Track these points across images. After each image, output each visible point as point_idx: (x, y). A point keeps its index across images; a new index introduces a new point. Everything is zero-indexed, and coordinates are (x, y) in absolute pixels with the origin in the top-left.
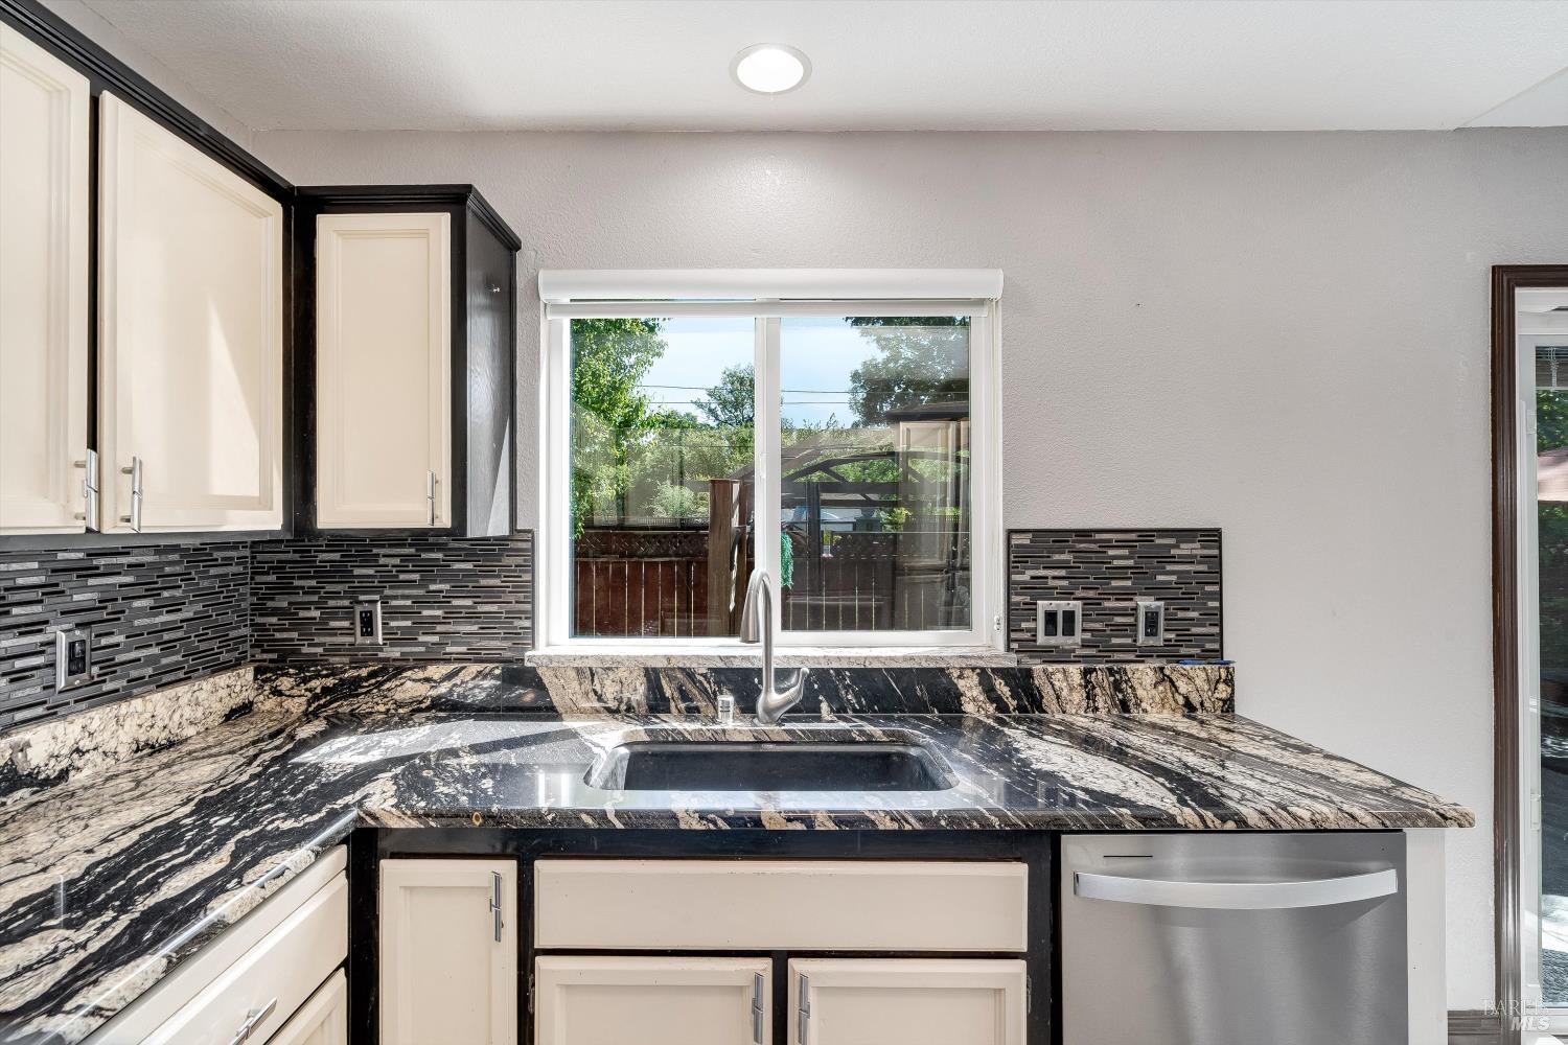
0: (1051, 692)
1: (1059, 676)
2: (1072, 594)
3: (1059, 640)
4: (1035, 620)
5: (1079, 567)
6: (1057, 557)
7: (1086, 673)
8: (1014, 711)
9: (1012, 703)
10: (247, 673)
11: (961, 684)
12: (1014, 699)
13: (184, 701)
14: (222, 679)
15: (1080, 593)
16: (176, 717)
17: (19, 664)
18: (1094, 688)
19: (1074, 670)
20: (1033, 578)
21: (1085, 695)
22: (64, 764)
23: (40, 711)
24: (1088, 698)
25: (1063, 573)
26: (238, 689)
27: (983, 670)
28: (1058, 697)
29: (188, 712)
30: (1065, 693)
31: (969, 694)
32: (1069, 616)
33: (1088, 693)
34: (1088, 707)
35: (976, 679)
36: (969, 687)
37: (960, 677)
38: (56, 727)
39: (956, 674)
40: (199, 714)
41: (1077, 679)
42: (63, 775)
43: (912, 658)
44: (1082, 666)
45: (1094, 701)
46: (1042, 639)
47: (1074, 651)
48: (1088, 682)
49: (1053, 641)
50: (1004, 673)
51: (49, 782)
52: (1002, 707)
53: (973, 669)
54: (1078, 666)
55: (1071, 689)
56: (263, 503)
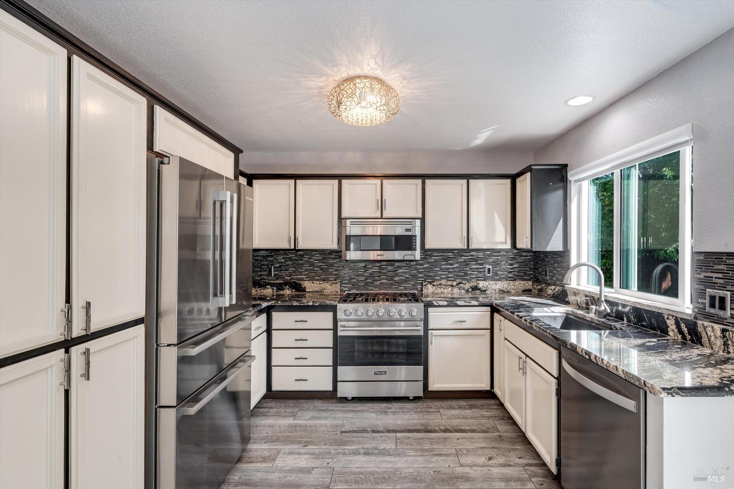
0: (706, 336)
1: (710, 329)
2: (726, 287)
3: (715, 311)
4: (705, 299)
5: (729, 273)
6: (716, 267)
7: (724, 331)
8: (689, 340)
9: (689, 337)
10: (531, 283)
11: (668, 322)
12: (689, 335)
13: (511, 284)
14: (522, 282)
15: (729, 288)
16: (509, 287)
17: (479, 270)
18: (727, 340)
19: (718, 327)
20: (705, 277)
21: (723, 343)
22: (485, 289)
23: (483, 279)
24: (724, 344)
25: (721, 276)
26: (527, 285)
27: (676, 317)
28: (709, 340)
29: (512, 287)
30: (713, 339)
31: (671, 327)
32: (722, 300)
33: (724, 342)
34: (724, 350)
35: (673, 322)
36: (671, 323)
37: (668, 318)
38: (484, 282)
39: (666, 317)
40: (516, 288)
41: (719, 333)
42: (485, 291)
43: (650, 306)
44: (722, 327)
45: (728, 348)
46: (708, 309)
47: (726, 319)
48: (724, 336)
49: (712, 311)
50: (686, 321)
51: (482, 291)
52: (684, 337)
53: (673, 316)
54: (720, 326)
55: (716, 338)
56: (506, 243)
